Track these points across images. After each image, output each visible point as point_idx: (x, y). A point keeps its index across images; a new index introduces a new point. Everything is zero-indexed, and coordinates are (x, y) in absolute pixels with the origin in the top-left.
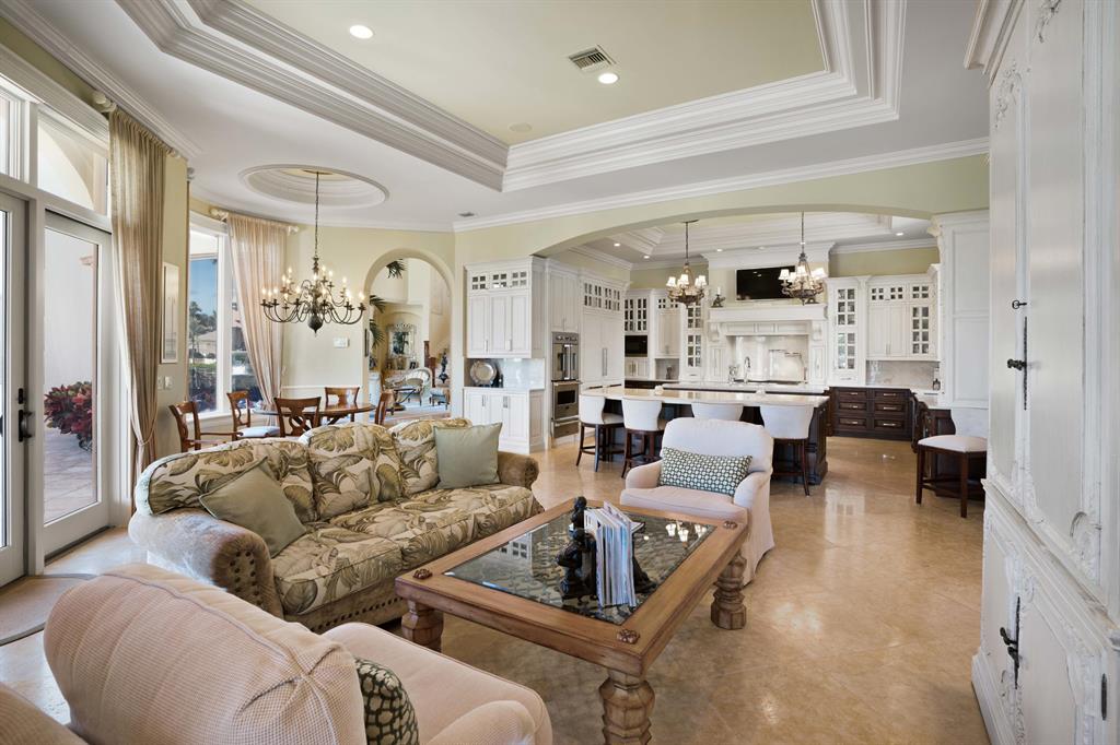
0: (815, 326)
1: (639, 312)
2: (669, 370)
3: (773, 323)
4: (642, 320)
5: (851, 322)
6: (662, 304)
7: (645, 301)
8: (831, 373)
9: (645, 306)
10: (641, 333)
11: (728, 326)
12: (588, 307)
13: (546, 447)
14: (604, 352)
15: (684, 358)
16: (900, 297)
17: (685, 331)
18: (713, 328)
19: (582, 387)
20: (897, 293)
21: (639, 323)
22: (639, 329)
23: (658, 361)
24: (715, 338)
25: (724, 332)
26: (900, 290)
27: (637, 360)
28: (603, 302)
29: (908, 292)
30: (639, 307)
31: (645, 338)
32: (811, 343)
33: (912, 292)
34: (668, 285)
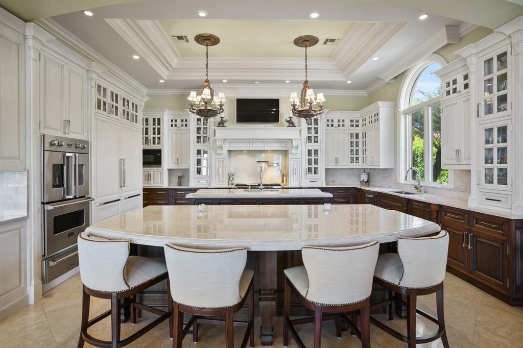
0: (295, 143)
1: (154, 129)
2: (180, 178)
3: (264, 141)
4: (157, 136)
5: (316, 142)
6: (174, 123)
7: (159, 119)
8: (304, 177)
9: (159, 124)
10: (156, 147)
11: (229, 143)
12: (101, 111)
13: (32, 301)
14: (122, 162)
15: (193, 168)
16: (343, 125)
17: (194, 147)
18: (218, 143)
19: (94, 206)
20: (341, 123)
21: (154, 138)
22: (154, 143)
23: (170, 170)
24: (219, 151)
25: (226, 147)
26: (343, 121)
27: (153, 170)
28: (120, 111)
29: (347, 123)
30: (154, 124)
31: (159, 151)
32: (290, 156)
33: (350, 123)
34: (190, 99)
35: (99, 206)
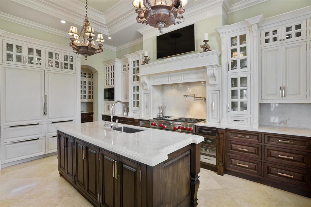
1: (112, 73)
3: (180, 73)
4: (112, 78)
5: (243, 67)
6: (124, 68)
7: (113, 66)
8: (225, 114)
9: (114, 70)
11: (153, 79)
15: (131, 101)
17: (132, 84)
18: (142, 80)
20: (294, 32)
21: (112, 81)
24: (145, 87)
25: (151, 83)
30: (111, 70)
31: (113, 89)
32: (208, 88)
35: (10, 128)
